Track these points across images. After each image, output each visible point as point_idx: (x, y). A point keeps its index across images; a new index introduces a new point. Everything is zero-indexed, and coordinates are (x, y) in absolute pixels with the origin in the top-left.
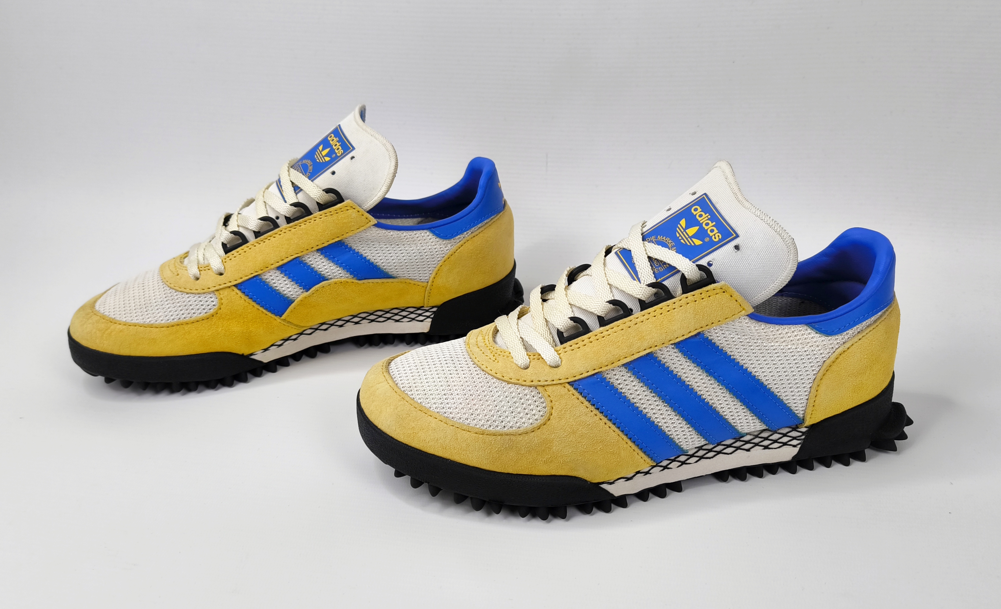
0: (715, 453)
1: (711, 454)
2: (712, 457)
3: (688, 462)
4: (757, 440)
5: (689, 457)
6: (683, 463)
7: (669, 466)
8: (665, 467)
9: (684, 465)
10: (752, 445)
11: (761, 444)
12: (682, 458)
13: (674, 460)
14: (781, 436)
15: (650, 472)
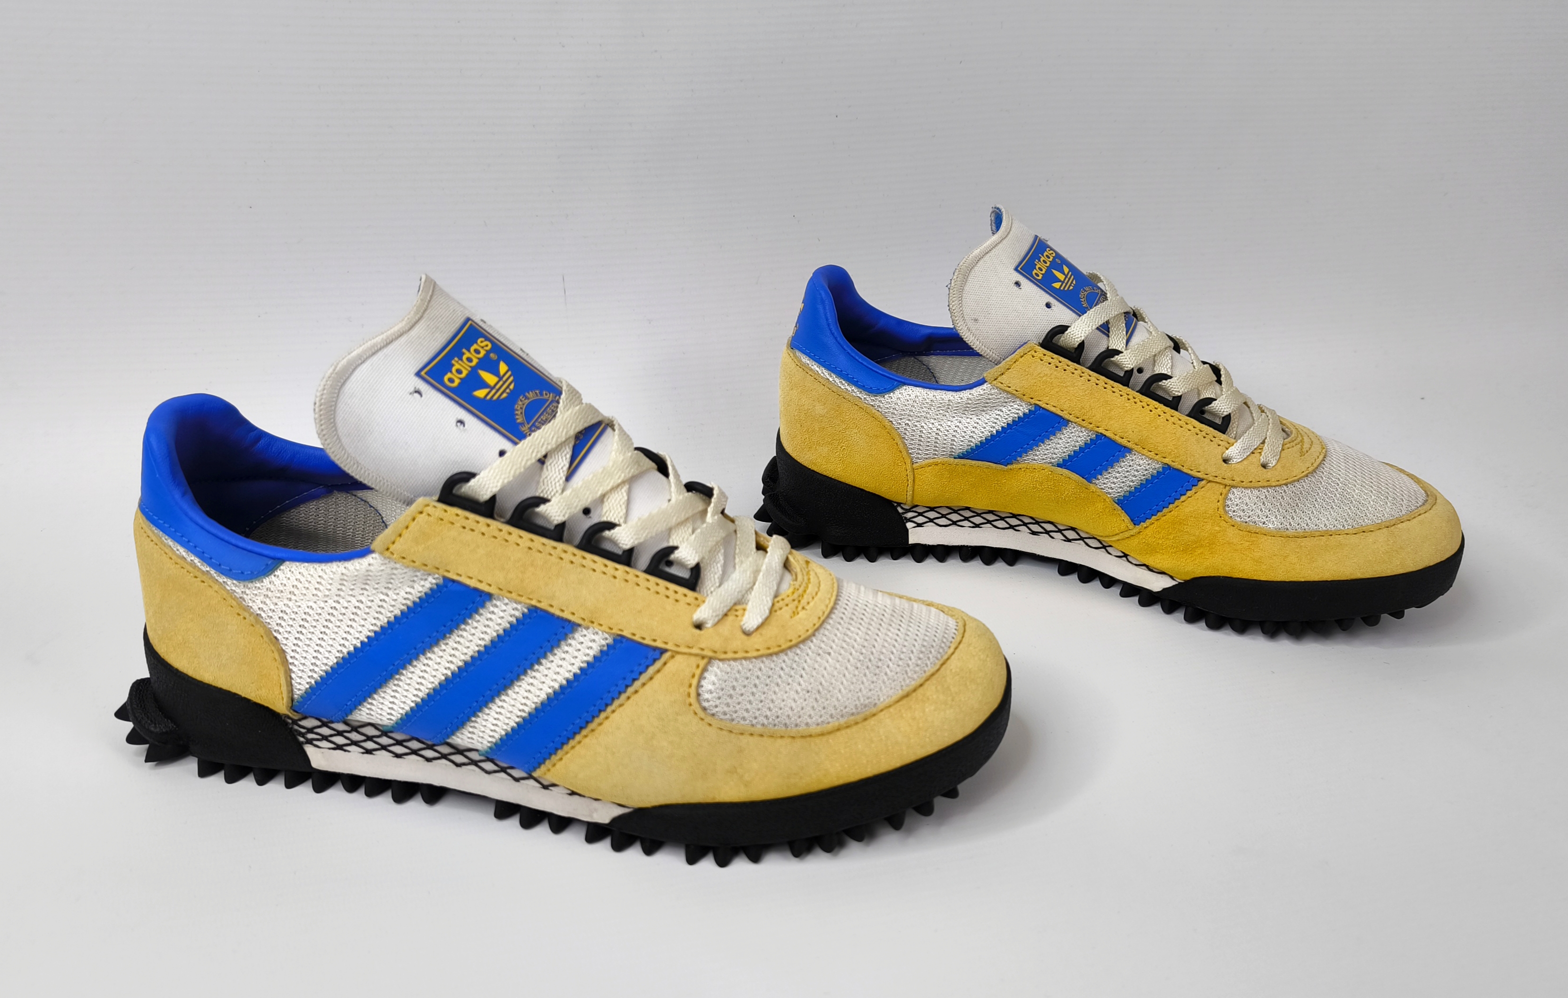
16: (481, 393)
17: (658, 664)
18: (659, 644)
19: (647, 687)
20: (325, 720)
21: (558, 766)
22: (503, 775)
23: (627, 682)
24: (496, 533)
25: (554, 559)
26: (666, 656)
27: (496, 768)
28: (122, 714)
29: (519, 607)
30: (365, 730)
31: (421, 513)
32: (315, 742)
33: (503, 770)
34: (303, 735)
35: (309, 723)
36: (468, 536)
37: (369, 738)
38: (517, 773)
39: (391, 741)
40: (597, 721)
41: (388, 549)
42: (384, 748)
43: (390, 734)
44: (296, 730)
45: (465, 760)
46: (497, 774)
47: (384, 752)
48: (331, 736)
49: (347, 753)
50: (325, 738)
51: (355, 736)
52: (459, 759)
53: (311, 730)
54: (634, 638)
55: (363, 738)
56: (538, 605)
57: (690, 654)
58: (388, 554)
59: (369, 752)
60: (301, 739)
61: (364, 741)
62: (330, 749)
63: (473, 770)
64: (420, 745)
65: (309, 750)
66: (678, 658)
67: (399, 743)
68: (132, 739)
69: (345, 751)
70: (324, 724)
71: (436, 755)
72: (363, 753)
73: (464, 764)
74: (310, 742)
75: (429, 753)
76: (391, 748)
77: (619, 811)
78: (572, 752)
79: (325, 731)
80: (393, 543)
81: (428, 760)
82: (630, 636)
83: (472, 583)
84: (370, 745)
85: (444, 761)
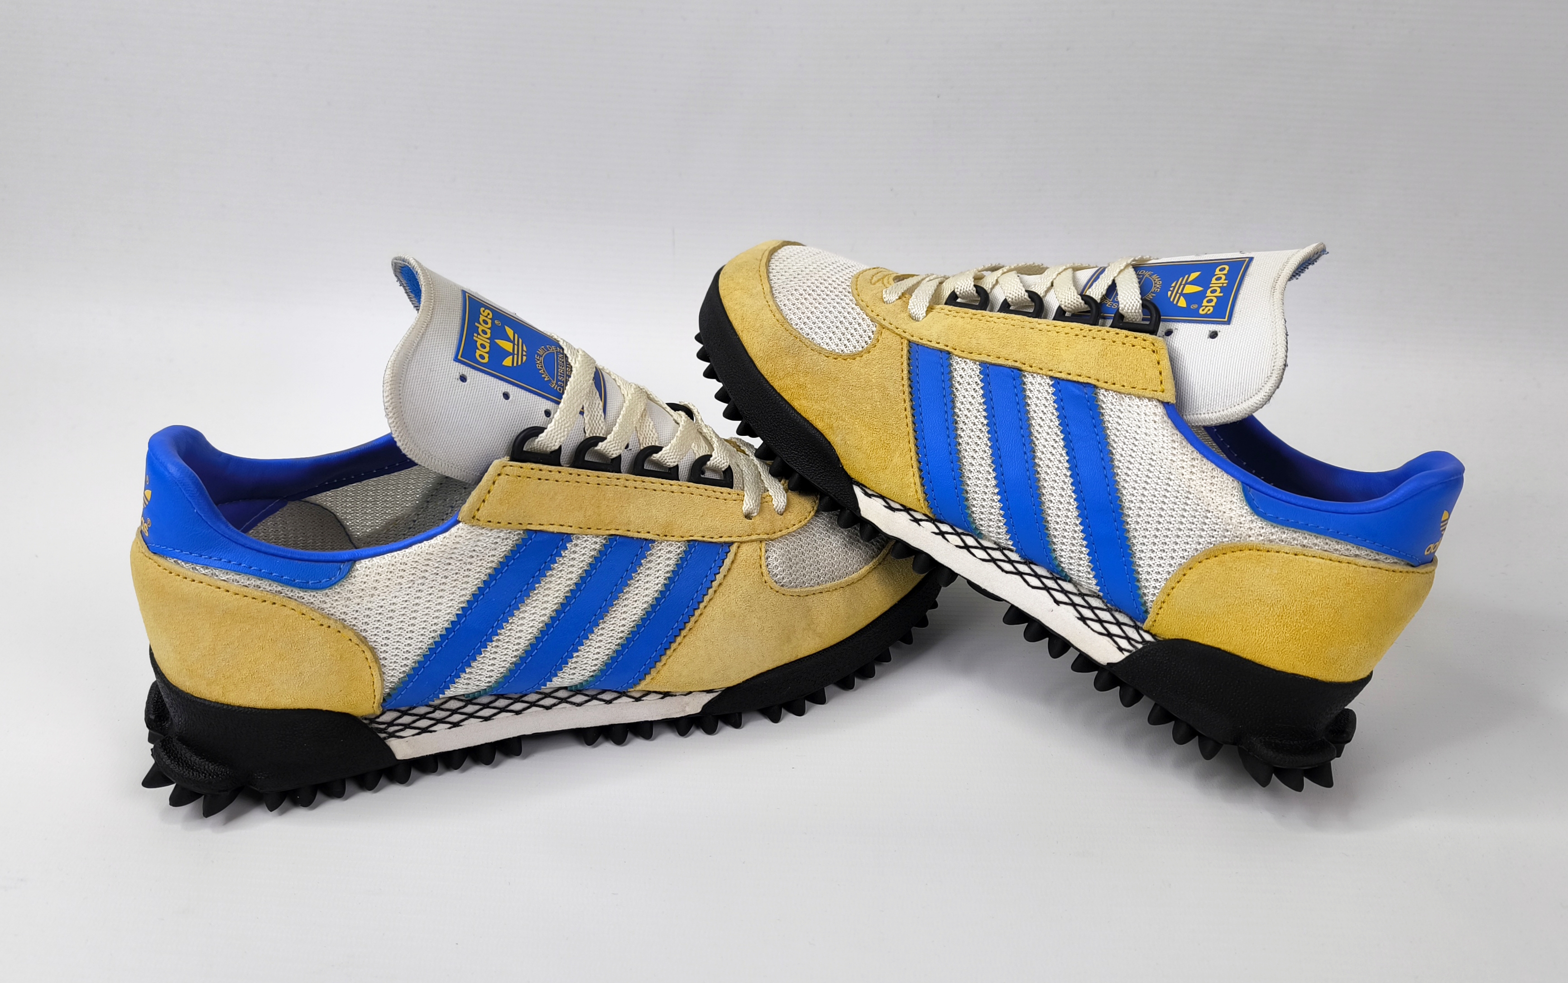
0: (1014, 570)
1: (1008, 567)
2: (1007, 572)
3: (973, 550)
4: (1078, 600)
5: (979, 546)
6: (967, 547)
7: (947, 536)
8: (942, 534)
9: (965, 551)
10: (1066, 600)
11: (1080, 609)
12: (970, 541)
13: (958, 534)
14: (1112, 620)
15: (920, 523)
16: (508, 362)
17: (731, 556)
18: (725, 539)
19: (729, 578)
20: (403, 709)
21: (662, 672)
22: (595, 702)
23: (710, 578)
24: (569, 478)
25: (621, 489)
26: (734, 548)
27: (586, 698)
28: (152, 780)
29: (598, 540)
30: (448, 705)
31: (499, 475)
32: (398, 734)
33: (594, 697)
34: (383, 731)
35: (388, 717)
36: (545, 485)
37: (454, 712)
38: (607, 696)
39: (477, 707)
40: (693, 619)
41: (474, 517)
42: (471, 716)
43: (474, 701)
44: (377, 728)
45: (554, 701)
46: (589, 703)
47: (472, 720)
48: (414, 722)
49: (433, 733)
50: (407, 726)
51: (439, 714)
52: (548, 702)
53: (391, 724)
54: (704, 539)
55: (448, 713)
56: (617, 533)
57: (752, 541)
58: (475, 522)
59: (456, 725)
60: (382, 735)
61: (450, 716)
62: (413, 735)
63: (565, 708)
64: (507, 702)
65: (393, 743)
66: (744, 547)
67: (486, 706)
68: (176, 801)
69: (431, 732)
70: (404, 713)
71: (525, 705)
72: (450, 728)
73: (555, 705)
74: (392, 735)
75: (518, 706)
76: (479, 714)
77: (710, 697)
78: (675, 654)
79: (406, 719)
80: (478, 510)
81: (518, 713)
82: (701, 539)
83: (555, 529)
84: (456, 718)
85: (534, 709)
